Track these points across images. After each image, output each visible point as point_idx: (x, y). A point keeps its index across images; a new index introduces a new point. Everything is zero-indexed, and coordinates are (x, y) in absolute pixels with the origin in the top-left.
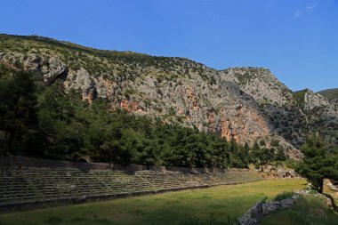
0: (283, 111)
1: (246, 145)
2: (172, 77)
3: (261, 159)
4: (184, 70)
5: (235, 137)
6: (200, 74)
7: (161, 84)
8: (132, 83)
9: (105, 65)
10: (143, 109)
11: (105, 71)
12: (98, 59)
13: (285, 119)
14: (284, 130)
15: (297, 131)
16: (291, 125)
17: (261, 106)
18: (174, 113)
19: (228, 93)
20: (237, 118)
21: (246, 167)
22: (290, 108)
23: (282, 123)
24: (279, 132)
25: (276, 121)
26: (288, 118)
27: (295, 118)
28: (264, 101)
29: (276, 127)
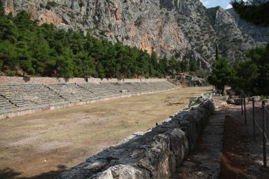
0: (197, 26)
1: (165, 58)
3: (177, 70)
5: (155, 50)
10: (66, 23)
13: (198, 34)
14: (196, 44)
15: (207, 45)
16: (203, 39)
17: (178, 21)
18: (97, 27)
19: (149, 7)
20: (156, 32)
21: (165, 77)
22: (202, 24)
23: (195, 38)
24: (192, 46)
25: (189, 35)
26: (200, 33)
27: (206, 33)
28: (181, 16)
29: (190, 42)
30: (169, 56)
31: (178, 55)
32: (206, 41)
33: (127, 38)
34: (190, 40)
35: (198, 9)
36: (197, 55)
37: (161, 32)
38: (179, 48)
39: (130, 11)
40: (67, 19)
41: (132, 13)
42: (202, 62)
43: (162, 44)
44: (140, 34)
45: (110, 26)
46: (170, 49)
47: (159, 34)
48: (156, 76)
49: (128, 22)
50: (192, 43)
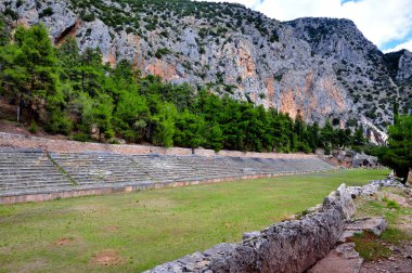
0: (367, 79)
1: (315, 124)
2: (219, 31)
3: (333, 142)
4: (235, 21)
5: (301, 114)
6: (257, 27)
7: (205, 40)
8: (165, 39)
9: (128, 14)
10: (181, 75)
11: (127, 23)
12: (117, 5)
13: (368, 91)
14: (366, 106)
15: (383, 107)
16: (376, 99)
17: (339, 72)
18: (221, 81)
19: (295, 54)
20: (305, 89)
21: (314, 152)
22: (376, 76)
23: (364, 96)
24: (359, 108)
25: (355, 93)
26: (373, 90)
27: (382, 90)
28: (342, 66)
29: (355, 102)
30: (321, 125)
31: (336, 122)
32: (383, 101)
34: (356, 99)
35: (369, 55)
36: (366, 122)
37: (312, 86)
38: (338, 110)
39: (268, 59)
40: (182, 70)
41: (270, 62)
42: (375, 131)
43: (313, 105)
44: (281, 91)
45: (239, 79)
46: (324, 112)
47: (309, 91)
48: (301, 150)
49: (264, 74)
50: (359, 105)
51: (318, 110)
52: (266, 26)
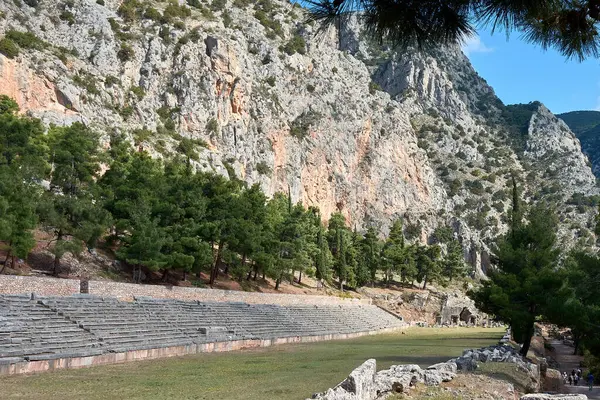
0: (474, 152)
5: (345, 212)
7: (135, 29)
10: (70, 106)
13: (474, 174)
14: (469, 204)
15: (499, 208)
16: (488, 190)
17: (422, 133)
19: (337, 85)
20: (354, 159)
22: (490, 147)
24: (458, 208)
25: (452, 176)
26: (483, 173)
27: (499, 174)
28: (429, 120)
29: (450, 195)
30: (383, 235)
31: (413, 231)
32: (500, 195)
33: (262, 169)
34: (453, 188)
35: (480, 105)
36: (469, 234)
37: (368, 158)
38: (417, 210)
39: (278, 90)
40: (73, 92)
41: (284, 97)
42: (484, 253)
43: (369, 195)
44: (305, 161)
45: (211, 126)
46: (391, 211)
47: (361, 165)
49: (267, 120)
50: (459, 200)
51: (380, 206)
52: (280, 17)
